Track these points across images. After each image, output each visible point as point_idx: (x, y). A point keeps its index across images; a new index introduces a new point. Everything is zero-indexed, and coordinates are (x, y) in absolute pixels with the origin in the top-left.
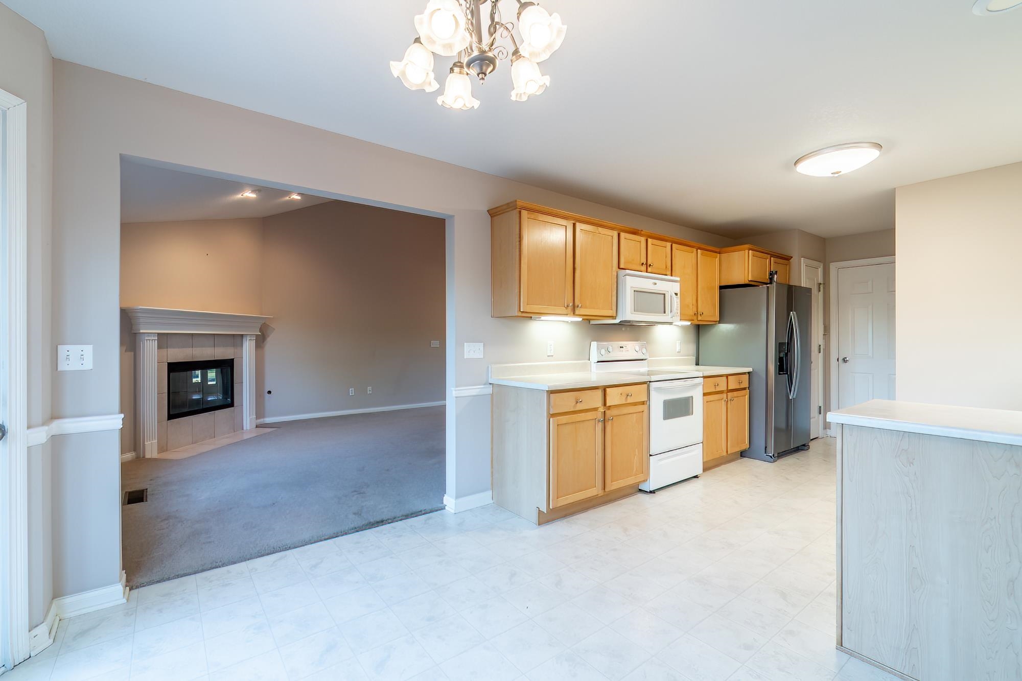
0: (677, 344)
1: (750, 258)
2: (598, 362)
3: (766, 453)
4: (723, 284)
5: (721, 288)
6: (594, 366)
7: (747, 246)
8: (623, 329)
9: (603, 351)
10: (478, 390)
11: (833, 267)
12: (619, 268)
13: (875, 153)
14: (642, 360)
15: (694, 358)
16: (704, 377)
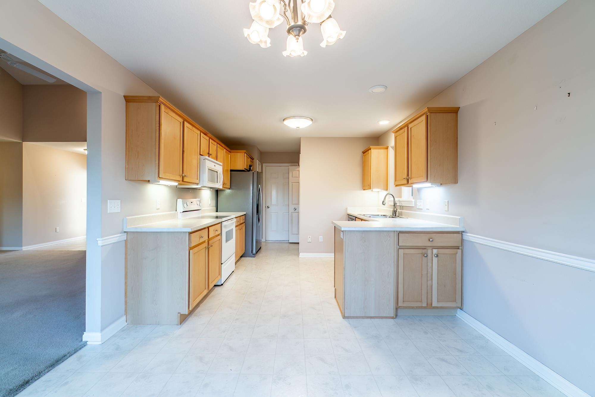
0: (210, 200)
1: (245, 158)
2: (183, 212)
3: (252, 253)
4: (232, 169)
5: (231, 171)
6: (180, 215)
7: (245, 151)
8: (190, 191)
9: (185, 205)
10: (117, 238)
11: (264, 165)
12: (200, 154)
13: (310, 122)
14: (198, 210)
15: (215, 208)
16: (236, 218)
